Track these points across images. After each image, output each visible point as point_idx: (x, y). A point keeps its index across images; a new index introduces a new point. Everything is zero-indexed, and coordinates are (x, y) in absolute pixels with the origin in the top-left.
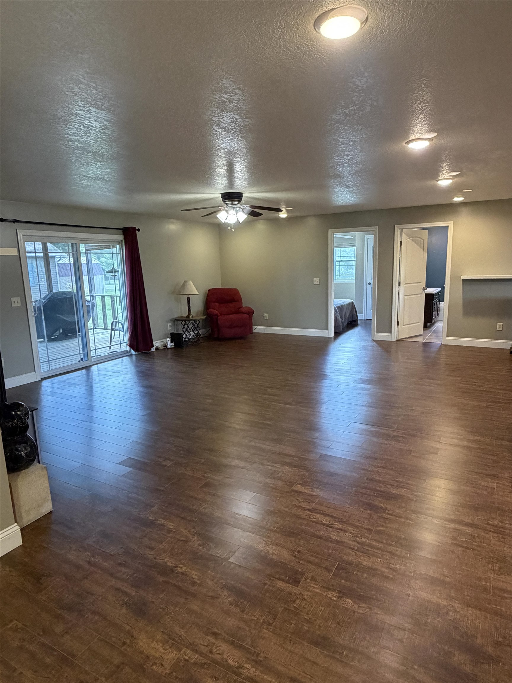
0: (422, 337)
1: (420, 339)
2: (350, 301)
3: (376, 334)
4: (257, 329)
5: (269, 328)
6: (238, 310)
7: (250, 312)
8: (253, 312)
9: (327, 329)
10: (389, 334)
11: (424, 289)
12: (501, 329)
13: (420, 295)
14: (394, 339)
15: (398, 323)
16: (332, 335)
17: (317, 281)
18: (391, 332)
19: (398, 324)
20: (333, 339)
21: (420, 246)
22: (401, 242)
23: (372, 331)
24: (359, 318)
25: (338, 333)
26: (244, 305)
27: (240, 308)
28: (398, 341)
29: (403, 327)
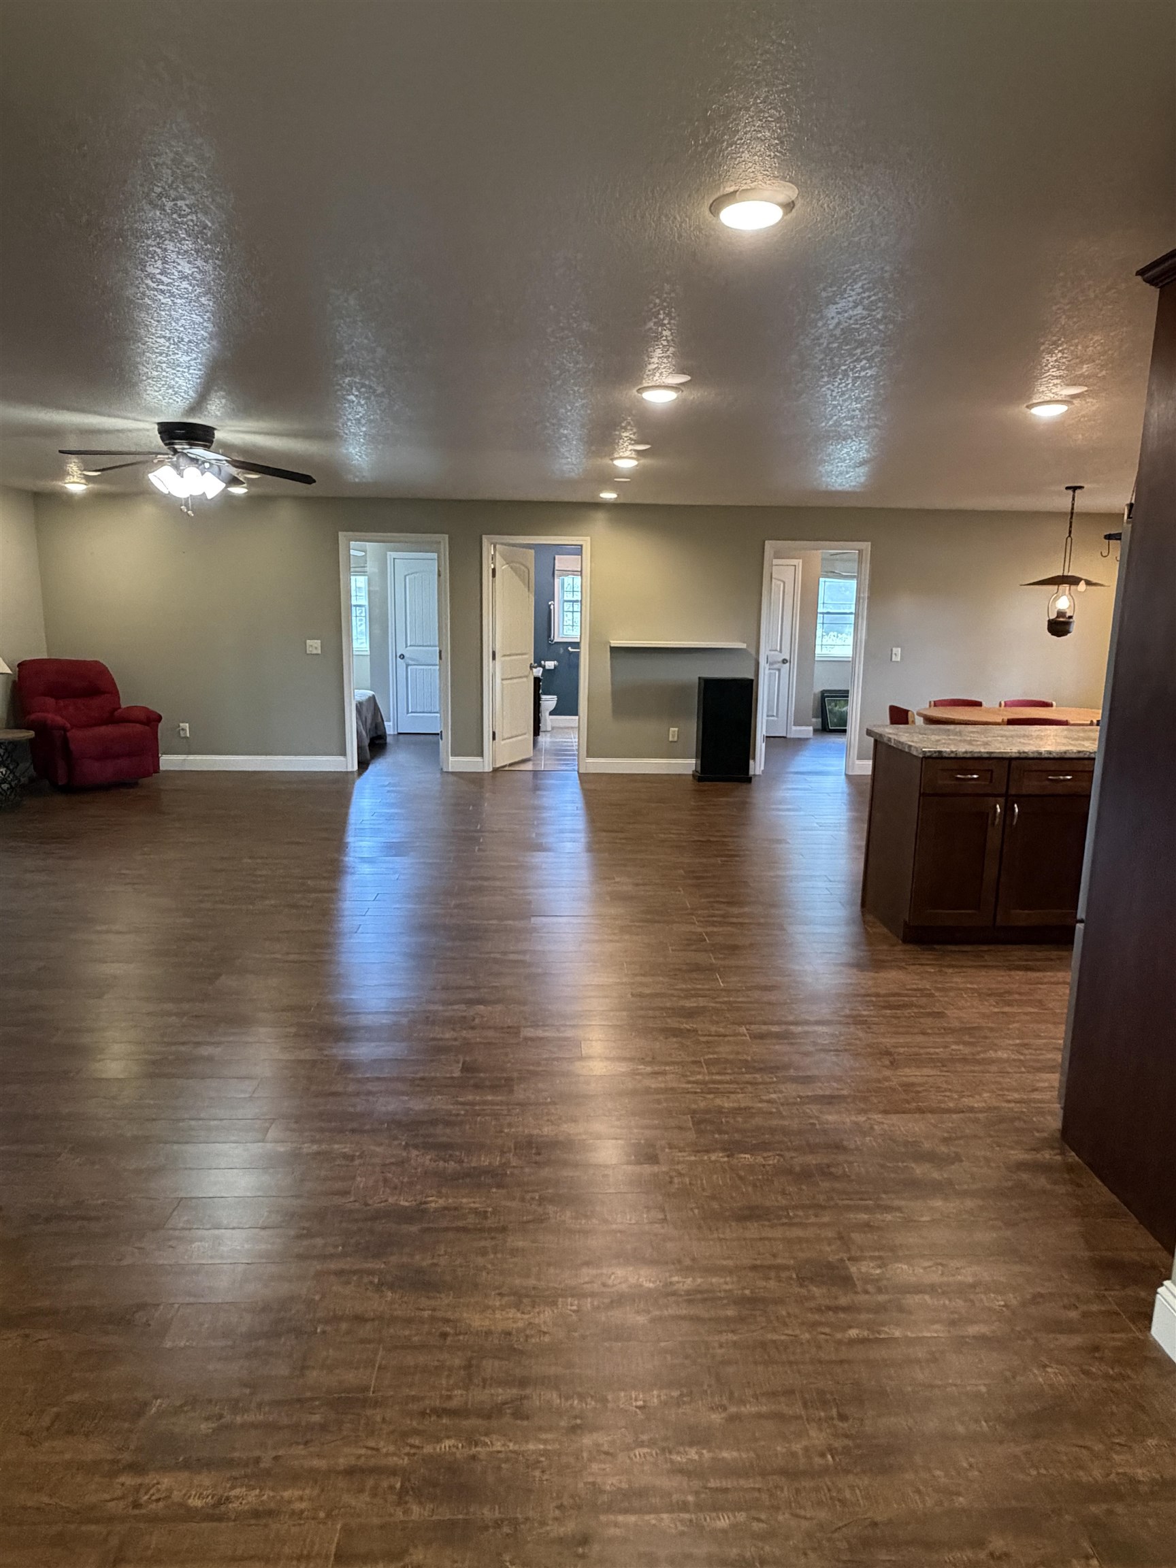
0: (531, 763)
1: (529, 767)
2: (370, 693)
3: (451, 759)
4: (169, 762)
5: (191, 757)
6: (115, 716)
7: (152, 720)
8: (159, 718)
9: (343, 753)
10: (479, 759)
11: (531, 667)
13: (525, 679)
14: (488, 768)
15: (494, 734)
16: (356, 768)
17: (314, 646)
18: (481, 755)
19: (494, 738)
20: (356, 774)
21: (523, 581)
22: (494, 570)
23: (442, 755)
25: (363, 765)
26: (124, 705)
27: (116, 709)
28: (495, 770)
29: (503, 742)
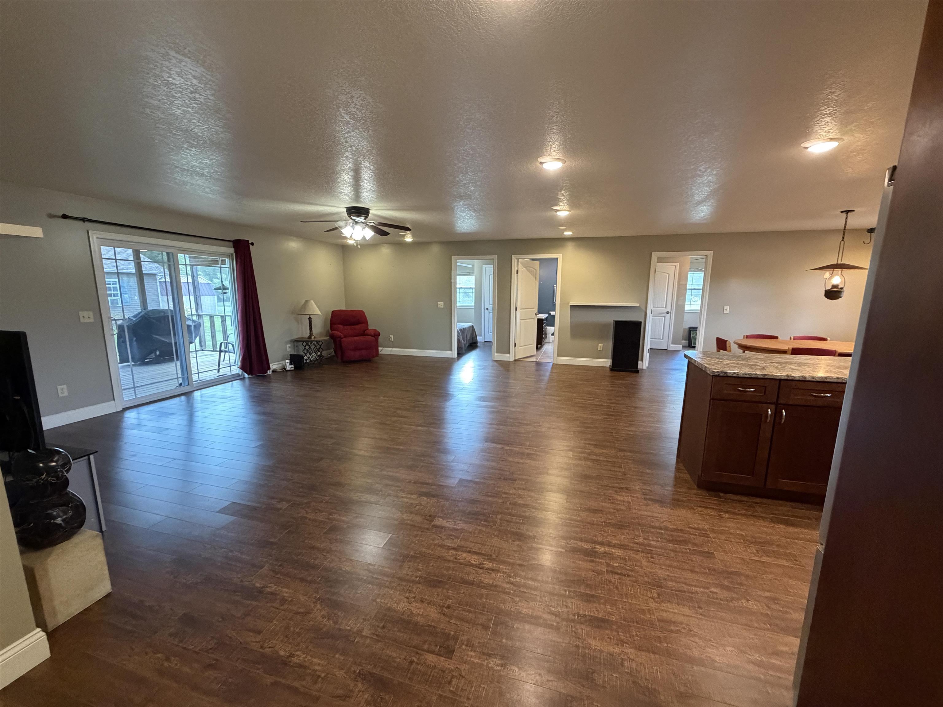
0: (535, 357)
1: (533, 359)
2: (471, 324)
3: (496, 354)
4: (384, 351)
5: (394, 349)
6: (364, 333)
7: (377, 335)
8: (379, 334)
9: (451, 350)
10: (508, 355)
11: (536, 314)
12: (601, 350)
13: (533, 320)
14: (512, 359)
15: (515, 344)
16: (456, 356)
17: (441, 304)
18: (509, 353)
19: (515, 346)
20: (456, 359)
21: (533, 276)
22: (517, 271)
23: (493, 352)
24: (478, 340)
25: (460, 354)
26: (370, 328)
27: (365, 330)
28: (515, 360)
29: (520, 348)
